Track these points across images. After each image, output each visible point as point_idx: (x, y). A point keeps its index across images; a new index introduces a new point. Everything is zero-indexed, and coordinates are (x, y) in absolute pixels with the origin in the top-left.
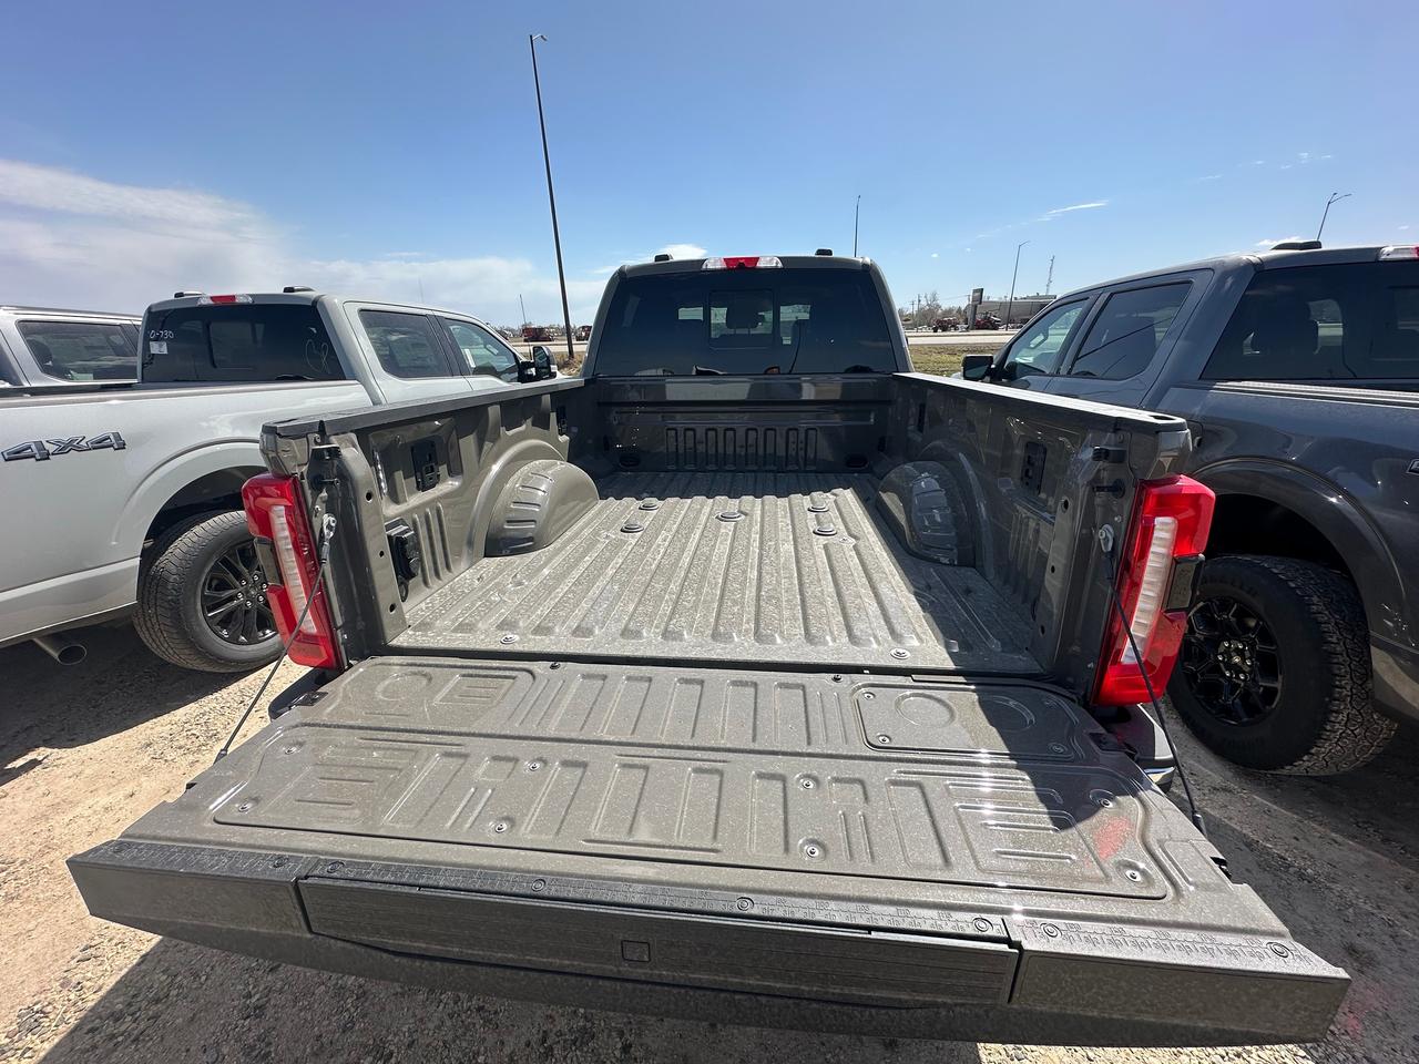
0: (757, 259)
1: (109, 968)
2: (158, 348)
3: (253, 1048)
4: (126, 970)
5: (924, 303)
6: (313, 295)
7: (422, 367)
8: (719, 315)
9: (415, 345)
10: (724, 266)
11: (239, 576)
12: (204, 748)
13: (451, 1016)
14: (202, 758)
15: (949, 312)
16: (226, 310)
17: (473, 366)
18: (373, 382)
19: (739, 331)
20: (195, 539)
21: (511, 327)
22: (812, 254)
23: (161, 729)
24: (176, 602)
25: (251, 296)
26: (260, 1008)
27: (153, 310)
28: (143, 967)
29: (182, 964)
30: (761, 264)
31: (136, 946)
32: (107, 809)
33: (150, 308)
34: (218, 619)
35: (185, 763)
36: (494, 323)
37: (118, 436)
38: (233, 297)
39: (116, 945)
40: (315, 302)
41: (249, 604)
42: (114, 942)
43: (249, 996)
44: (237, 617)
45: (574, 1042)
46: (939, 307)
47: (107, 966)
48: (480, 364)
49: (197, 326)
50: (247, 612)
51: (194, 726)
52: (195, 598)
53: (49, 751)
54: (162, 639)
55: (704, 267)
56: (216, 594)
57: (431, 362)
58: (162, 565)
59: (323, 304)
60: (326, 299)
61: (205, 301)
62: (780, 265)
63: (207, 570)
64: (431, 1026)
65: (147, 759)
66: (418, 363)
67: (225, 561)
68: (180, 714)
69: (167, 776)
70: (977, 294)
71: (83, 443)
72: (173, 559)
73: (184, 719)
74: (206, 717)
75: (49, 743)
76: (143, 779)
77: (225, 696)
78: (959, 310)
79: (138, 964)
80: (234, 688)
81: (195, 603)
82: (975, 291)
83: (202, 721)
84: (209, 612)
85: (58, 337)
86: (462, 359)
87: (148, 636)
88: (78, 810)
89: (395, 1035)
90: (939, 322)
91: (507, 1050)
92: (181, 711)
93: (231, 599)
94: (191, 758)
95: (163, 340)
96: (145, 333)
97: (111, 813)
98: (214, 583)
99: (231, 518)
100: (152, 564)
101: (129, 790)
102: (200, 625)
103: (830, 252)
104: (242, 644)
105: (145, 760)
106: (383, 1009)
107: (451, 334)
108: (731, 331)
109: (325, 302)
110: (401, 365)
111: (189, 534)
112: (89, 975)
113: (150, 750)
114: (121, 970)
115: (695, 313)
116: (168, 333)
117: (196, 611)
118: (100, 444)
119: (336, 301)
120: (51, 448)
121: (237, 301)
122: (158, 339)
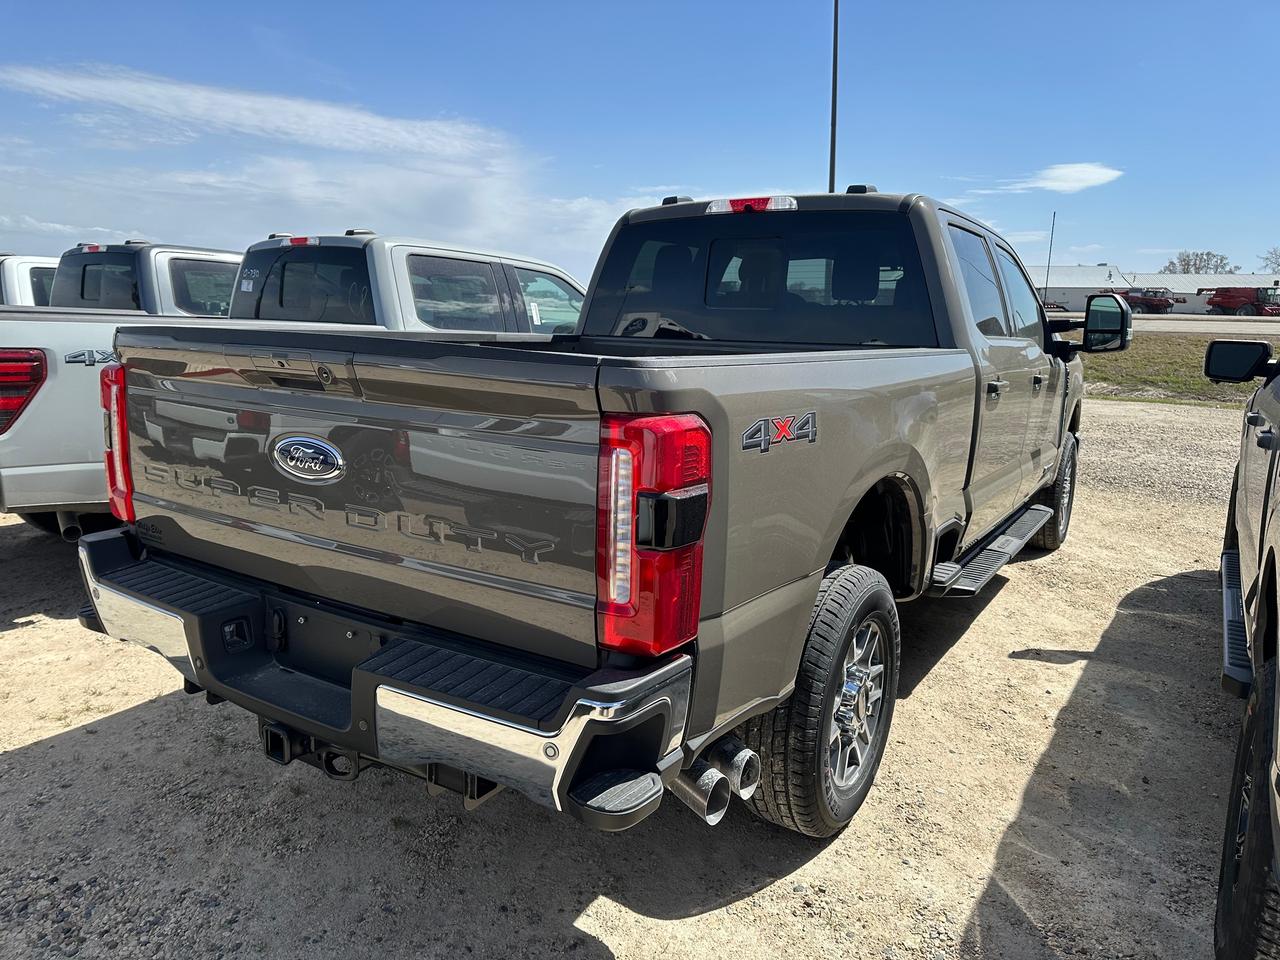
2: (247, 287)
3: (21, 821)
6: (366, 238)
13: (141, 854)
16: (300, 251)
25: (319, 238)
26: (42, 804)
27: (252, 250)
30: (771, 206)
33: (250, 248)
35: (114, 649)
38: (308, 240)
40: (366, 245)
43: (41, 795)
45: (201, 902)
53: (44, 617)
55: (706, 211)
59: (371, 248)
61: (287, 243)
62: (794, 207)
64: (124, 854)
75: (47, 613)
76: (82, 651)
85: (196, 274)
86: (522, 314)
88: (32, 659)
89: (101, 850)
91: (157, 888)
95: (251, 279)
96: (242, 271)
106: (106, 834)
109: (375, 248)
116: (256, 272)
119: (386, 245)
120: (98, 357)
121: (308, 243)
122: (248, 278)
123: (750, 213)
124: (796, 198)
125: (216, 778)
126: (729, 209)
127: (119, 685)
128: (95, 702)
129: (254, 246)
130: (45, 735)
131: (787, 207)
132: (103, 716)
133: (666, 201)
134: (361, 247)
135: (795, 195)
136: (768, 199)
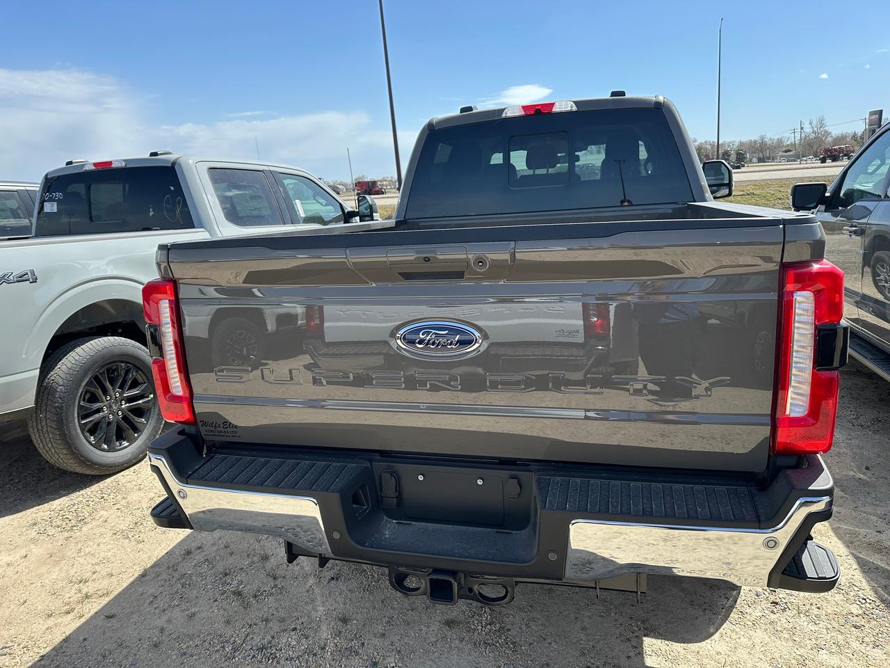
0: (552, 105)
1: (19, 661)
2: (50, 207)
4: (31, 663)
5: (808, 129)
6: (172, 157)
7: (257, 217)
8: (519, 159)
9: (253, 198)
10: (522, 113)
11: (105, 392)
12: (74, 528)
14: (74, 535)
15: (842, 139)
16: (105, 173)
17: (303, 215)
18: (216, 229)
19: (539, 172)
20: (77, 358)
21: (344, 181)
22: (607, 96)
23: (42, 514)
24: (61, 408)
25: (125, 160)
27: (49, 177)
28: (42, 662)
29: (68, 663)
30: (556, 109)
31: (36, 650)
32: (9, 564)
33: (47, 175)
34: (90, 426)
36: (327, 178)
37: (33, 273)
38: (110, 163)
39: (23, 648)
40: (174, 163)
41: (111, 417)
42: (21, 646)
44: (101, 427)
46: (827, 134)
47: (18, 659)
48: (310, 214)
49: (80, 188)
50: (109, 423)
51: (67, 513)
52: (74, 408)
54: (48, 440)
55: (504, 115)
56: (87, 405)
57: (265, 212)
58: (52, 378)
59: (180, 165)
60: (182, 161)
61: (90, 167)
62: (575, 109)
63: (84, 384)
65: (34, 534)
66: (255, 213)
67: (96, 378)
68: (56, 504)
69: (49, 546)
70: (874, 117)
71: (11, 278)
72: (61, 373)
73: (59, 508)
74: (76, 507)
76: (32, 546)
77: (89, 493)
78: (854, 137)
79: (39, 661)
80: (95, 487)
81: (74, 411)
82: (872, 113)
83: (73, 510)
84: (83, 419)
86: (292, 209)
87: (37, 436)
90: (826, 151)
92: (57, 502)
93: (98, 411)
94: (66, 534)
95: (54, 201)
96: (42, 195)
97: (12, 568)
98: (87, 397)
99: (103, 342)
100: (45, 377)
101: (23, 552)
102: (76, 430)
103: (623, 94)
104: (104, 450)
105: (33, 534)
107: (284, 186)
108: (531, 172)
109: (183, 165)
110: (240, 215)
111: (72, 354)
112: (7, 664)
113: (36, 528)
114: (28, 663)
115: (497, 159)
116: (59, 195)
117: (74, 418)
118: (21, 278)
119: (190, 161)
121: (113, 165)
122: (51, 200)
123: (539, 115)
124: (575, 103)
125: (262, 627)
126: (521, 113)
127: (98, 568)
128: (89, 588)
129: (53, 172)
130: (69, 631)
131: (569, 109)
132: (106, 600)
133: (463, 110)
134: (170, 165)
135: (575, 100)
136: (554, 104)
